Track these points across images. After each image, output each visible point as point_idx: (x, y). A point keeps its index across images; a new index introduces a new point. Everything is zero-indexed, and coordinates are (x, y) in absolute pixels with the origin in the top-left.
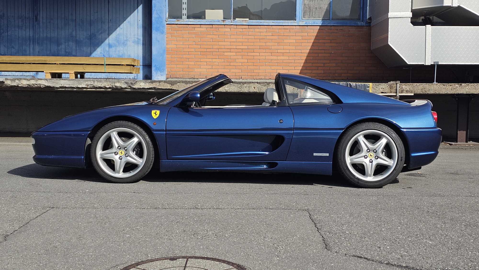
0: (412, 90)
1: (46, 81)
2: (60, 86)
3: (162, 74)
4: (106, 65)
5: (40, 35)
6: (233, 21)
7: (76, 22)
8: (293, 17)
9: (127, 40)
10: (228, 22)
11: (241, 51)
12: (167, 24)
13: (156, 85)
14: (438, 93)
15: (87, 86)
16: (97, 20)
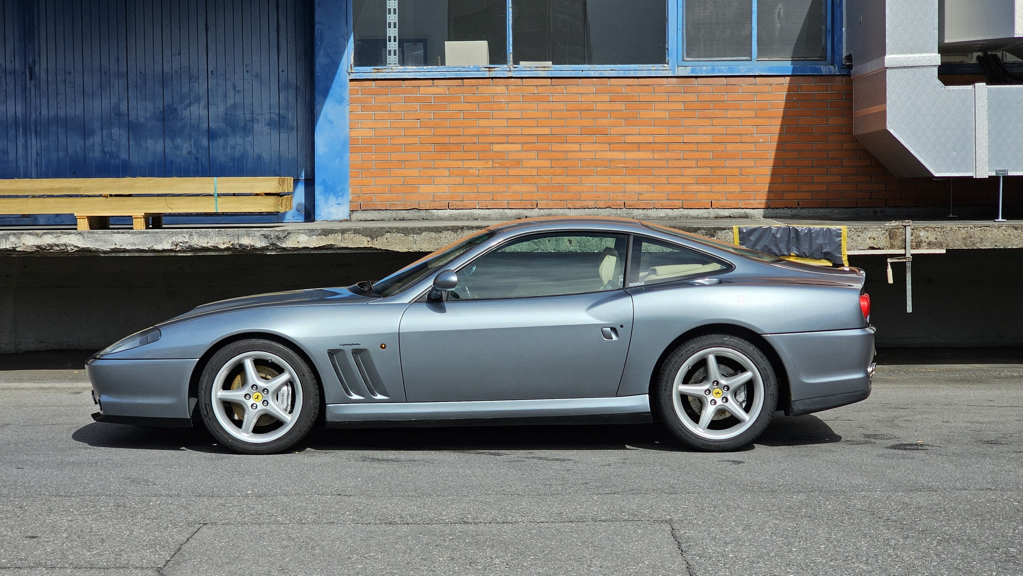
0: (942, 240)
1: (81, 238)
2: (113, 247)
3: (340, 200)
4: (219, 195)
5: (40, 113)
6: (514, 67)
7: (129, 78)
8: (660, 57)
9: (252, 120)
10: (501, 70)
11: (534, 139)
12: (351, 80)
13: (335, 239)
14: (1002, 247)
15: (175, 247)
16: (179, 72)
